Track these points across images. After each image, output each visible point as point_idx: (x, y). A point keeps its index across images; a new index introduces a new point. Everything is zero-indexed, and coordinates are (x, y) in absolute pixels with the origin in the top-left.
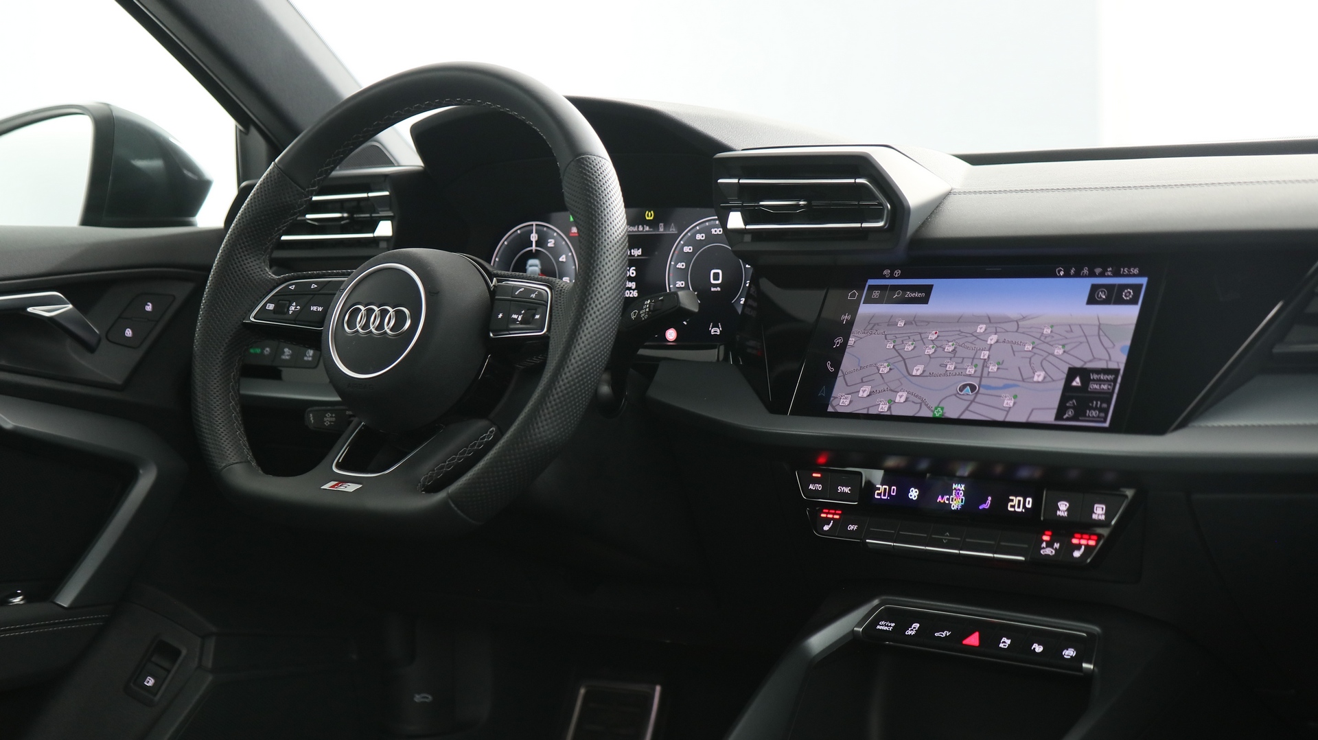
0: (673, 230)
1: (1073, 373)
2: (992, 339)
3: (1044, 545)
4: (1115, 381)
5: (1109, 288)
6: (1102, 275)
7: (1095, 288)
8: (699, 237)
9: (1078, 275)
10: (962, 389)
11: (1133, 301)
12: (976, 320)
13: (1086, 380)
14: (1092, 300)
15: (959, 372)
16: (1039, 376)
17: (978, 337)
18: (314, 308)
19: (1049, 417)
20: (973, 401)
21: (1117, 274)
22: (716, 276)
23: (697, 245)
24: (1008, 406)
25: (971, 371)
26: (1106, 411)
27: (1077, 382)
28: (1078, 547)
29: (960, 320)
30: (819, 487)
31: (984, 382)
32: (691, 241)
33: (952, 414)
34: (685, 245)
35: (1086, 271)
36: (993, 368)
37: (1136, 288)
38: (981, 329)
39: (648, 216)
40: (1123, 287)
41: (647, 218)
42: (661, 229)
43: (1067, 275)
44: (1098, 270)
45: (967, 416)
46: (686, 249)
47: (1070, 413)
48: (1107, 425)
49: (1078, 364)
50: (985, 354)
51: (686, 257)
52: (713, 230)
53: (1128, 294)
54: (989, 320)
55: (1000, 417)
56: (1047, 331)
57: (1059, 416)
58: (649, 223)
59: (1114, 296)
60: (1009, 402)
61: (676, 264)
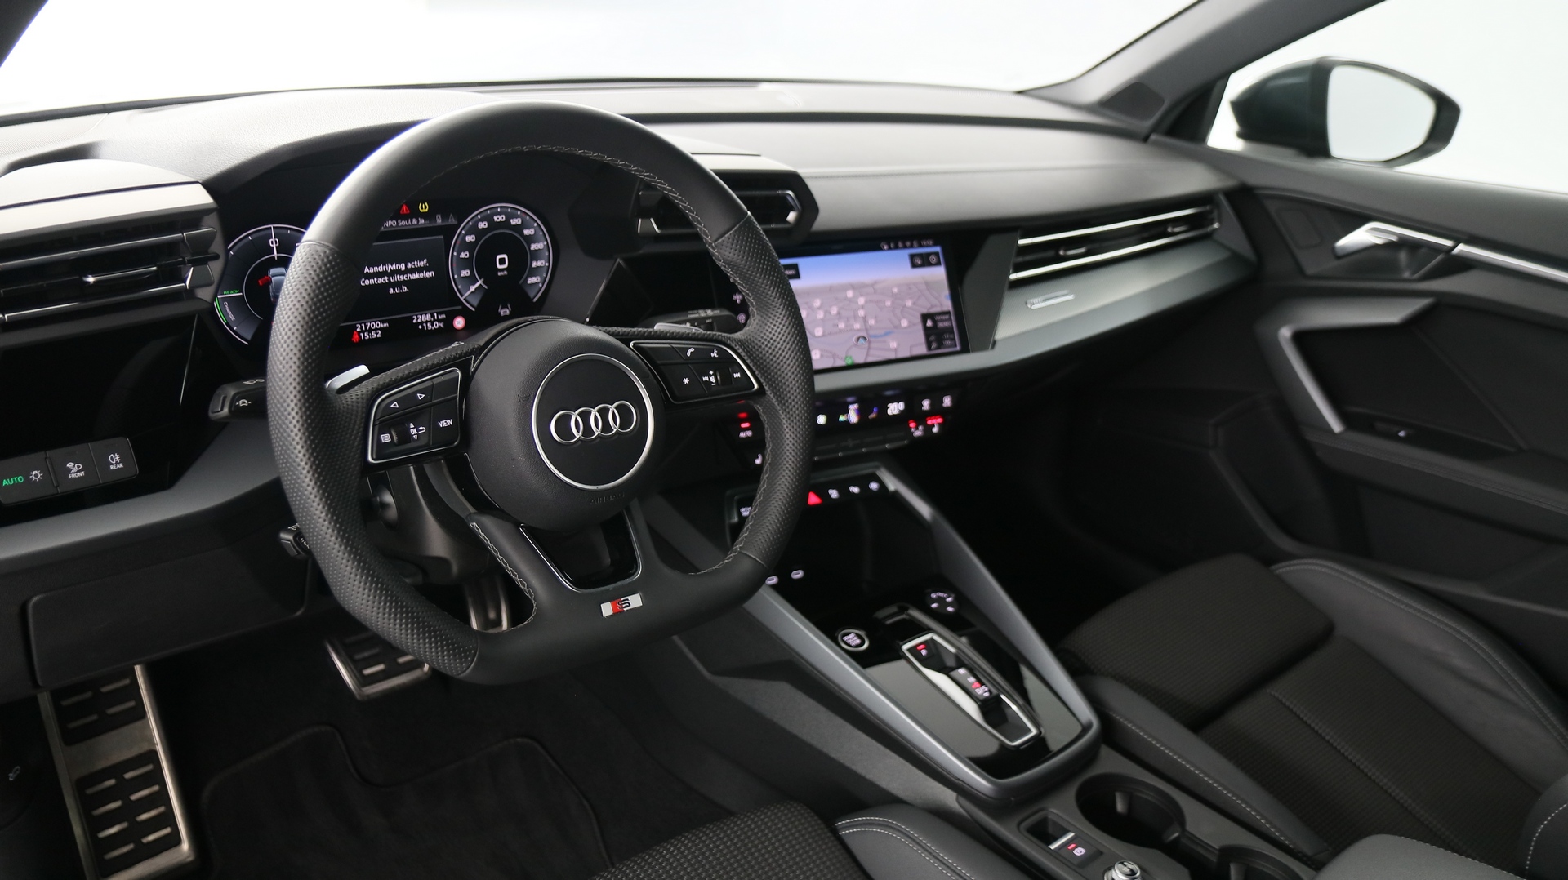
0: (452, 221)
1: (925, 317)
2: (861, 301)
3: (913, 430)
4: (950, 319)
5: (921, 255)
6: (912, 247)
7: (912, 257)
8: (481, 225)
9: (896, 248)
10: (858, 339)
11: (938, 264)
12: (844, 288)
13: (935, 322)
14: (914, 265)
15: (849, 329)
16: (904, 323)
17: (850, 300)
18: (443, 424)
19: (922, 349)
20: (869, 348)
21: (921, 246)
22: (502, 261)
23: (480, 233)
24: (894, 347)
25: (857, 326)
26: (954, 339)
27: (929, 323)
28: (933, 426)
29: (831, 289)
30: (749, 433)
31: (872, 332)
32: (473, 230)
33: (860, 360)
34: (467, 234)
35: (900, 245)
36: (872, 322)
37: (937, 254)
38: (850, 294)
39: (422, 208)
40: (929, 255)
41: (421, 211)
42: (439, 221)
43: (890, 248)
44: (908, 244)
45: (871, 359)
46: (469, 239)
47: (934, 345)
48: (958, 348)
49: (925, 311)
50: (861, 313)
51: (469, 247)
52: (496, 218)
53: (933, 259)
54: (853, 287)
55: (892, 356)
56: (895, 290)
57: (929, 347)
58: (423, 215)
59: (925, 261)
60: (893, 345)
61: (459, 254)
